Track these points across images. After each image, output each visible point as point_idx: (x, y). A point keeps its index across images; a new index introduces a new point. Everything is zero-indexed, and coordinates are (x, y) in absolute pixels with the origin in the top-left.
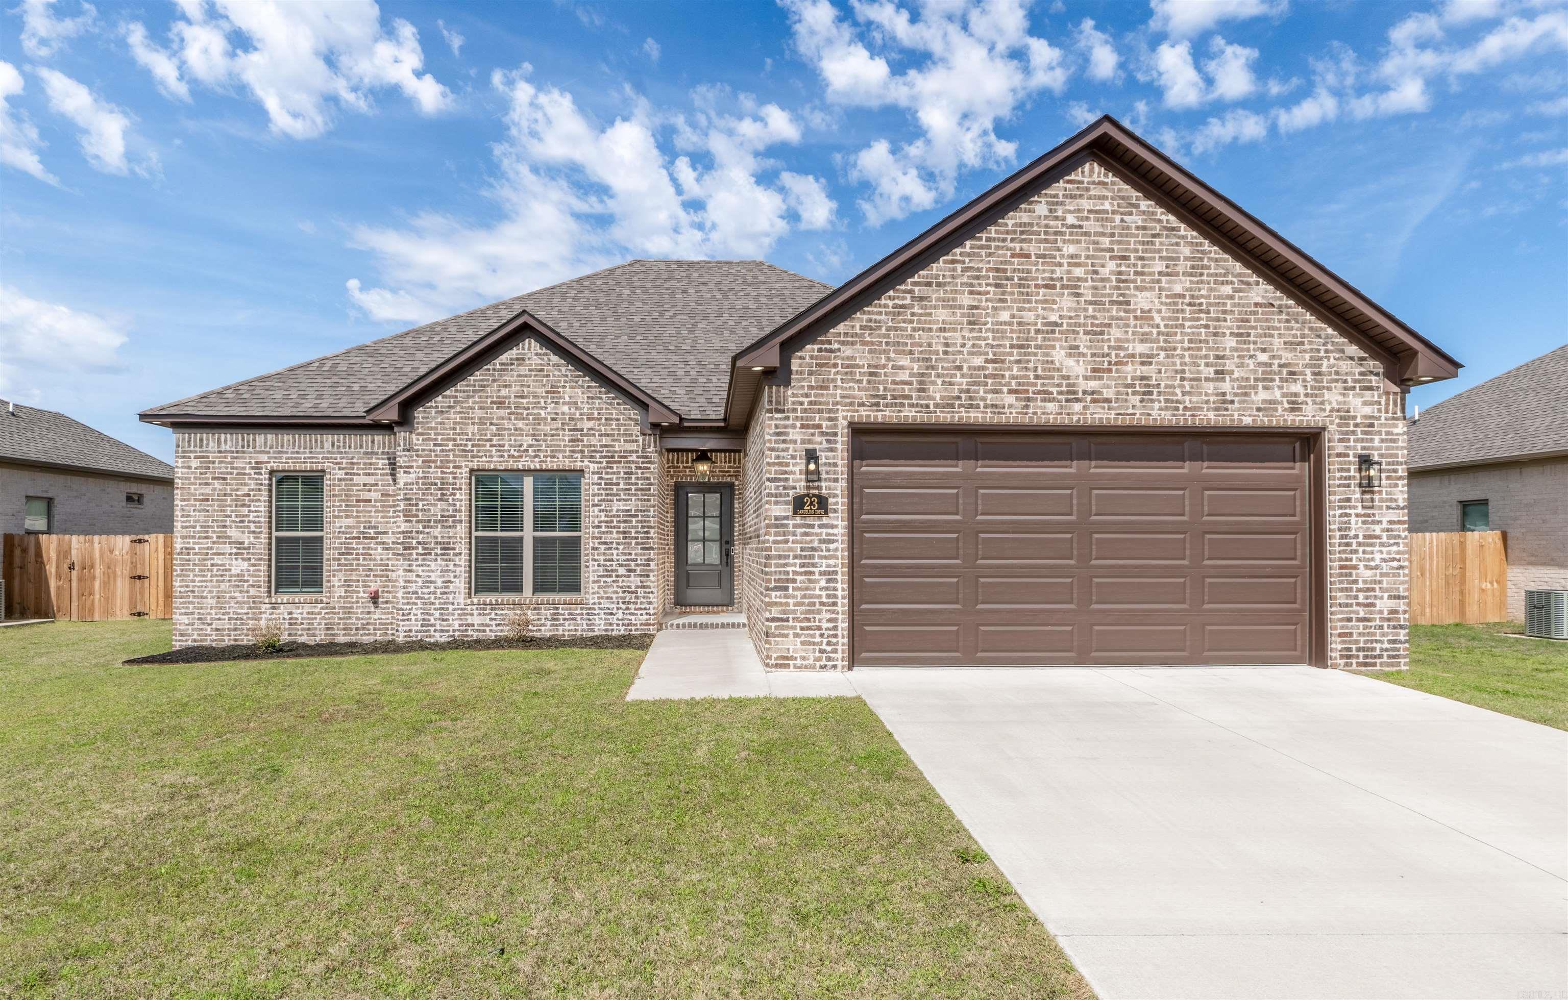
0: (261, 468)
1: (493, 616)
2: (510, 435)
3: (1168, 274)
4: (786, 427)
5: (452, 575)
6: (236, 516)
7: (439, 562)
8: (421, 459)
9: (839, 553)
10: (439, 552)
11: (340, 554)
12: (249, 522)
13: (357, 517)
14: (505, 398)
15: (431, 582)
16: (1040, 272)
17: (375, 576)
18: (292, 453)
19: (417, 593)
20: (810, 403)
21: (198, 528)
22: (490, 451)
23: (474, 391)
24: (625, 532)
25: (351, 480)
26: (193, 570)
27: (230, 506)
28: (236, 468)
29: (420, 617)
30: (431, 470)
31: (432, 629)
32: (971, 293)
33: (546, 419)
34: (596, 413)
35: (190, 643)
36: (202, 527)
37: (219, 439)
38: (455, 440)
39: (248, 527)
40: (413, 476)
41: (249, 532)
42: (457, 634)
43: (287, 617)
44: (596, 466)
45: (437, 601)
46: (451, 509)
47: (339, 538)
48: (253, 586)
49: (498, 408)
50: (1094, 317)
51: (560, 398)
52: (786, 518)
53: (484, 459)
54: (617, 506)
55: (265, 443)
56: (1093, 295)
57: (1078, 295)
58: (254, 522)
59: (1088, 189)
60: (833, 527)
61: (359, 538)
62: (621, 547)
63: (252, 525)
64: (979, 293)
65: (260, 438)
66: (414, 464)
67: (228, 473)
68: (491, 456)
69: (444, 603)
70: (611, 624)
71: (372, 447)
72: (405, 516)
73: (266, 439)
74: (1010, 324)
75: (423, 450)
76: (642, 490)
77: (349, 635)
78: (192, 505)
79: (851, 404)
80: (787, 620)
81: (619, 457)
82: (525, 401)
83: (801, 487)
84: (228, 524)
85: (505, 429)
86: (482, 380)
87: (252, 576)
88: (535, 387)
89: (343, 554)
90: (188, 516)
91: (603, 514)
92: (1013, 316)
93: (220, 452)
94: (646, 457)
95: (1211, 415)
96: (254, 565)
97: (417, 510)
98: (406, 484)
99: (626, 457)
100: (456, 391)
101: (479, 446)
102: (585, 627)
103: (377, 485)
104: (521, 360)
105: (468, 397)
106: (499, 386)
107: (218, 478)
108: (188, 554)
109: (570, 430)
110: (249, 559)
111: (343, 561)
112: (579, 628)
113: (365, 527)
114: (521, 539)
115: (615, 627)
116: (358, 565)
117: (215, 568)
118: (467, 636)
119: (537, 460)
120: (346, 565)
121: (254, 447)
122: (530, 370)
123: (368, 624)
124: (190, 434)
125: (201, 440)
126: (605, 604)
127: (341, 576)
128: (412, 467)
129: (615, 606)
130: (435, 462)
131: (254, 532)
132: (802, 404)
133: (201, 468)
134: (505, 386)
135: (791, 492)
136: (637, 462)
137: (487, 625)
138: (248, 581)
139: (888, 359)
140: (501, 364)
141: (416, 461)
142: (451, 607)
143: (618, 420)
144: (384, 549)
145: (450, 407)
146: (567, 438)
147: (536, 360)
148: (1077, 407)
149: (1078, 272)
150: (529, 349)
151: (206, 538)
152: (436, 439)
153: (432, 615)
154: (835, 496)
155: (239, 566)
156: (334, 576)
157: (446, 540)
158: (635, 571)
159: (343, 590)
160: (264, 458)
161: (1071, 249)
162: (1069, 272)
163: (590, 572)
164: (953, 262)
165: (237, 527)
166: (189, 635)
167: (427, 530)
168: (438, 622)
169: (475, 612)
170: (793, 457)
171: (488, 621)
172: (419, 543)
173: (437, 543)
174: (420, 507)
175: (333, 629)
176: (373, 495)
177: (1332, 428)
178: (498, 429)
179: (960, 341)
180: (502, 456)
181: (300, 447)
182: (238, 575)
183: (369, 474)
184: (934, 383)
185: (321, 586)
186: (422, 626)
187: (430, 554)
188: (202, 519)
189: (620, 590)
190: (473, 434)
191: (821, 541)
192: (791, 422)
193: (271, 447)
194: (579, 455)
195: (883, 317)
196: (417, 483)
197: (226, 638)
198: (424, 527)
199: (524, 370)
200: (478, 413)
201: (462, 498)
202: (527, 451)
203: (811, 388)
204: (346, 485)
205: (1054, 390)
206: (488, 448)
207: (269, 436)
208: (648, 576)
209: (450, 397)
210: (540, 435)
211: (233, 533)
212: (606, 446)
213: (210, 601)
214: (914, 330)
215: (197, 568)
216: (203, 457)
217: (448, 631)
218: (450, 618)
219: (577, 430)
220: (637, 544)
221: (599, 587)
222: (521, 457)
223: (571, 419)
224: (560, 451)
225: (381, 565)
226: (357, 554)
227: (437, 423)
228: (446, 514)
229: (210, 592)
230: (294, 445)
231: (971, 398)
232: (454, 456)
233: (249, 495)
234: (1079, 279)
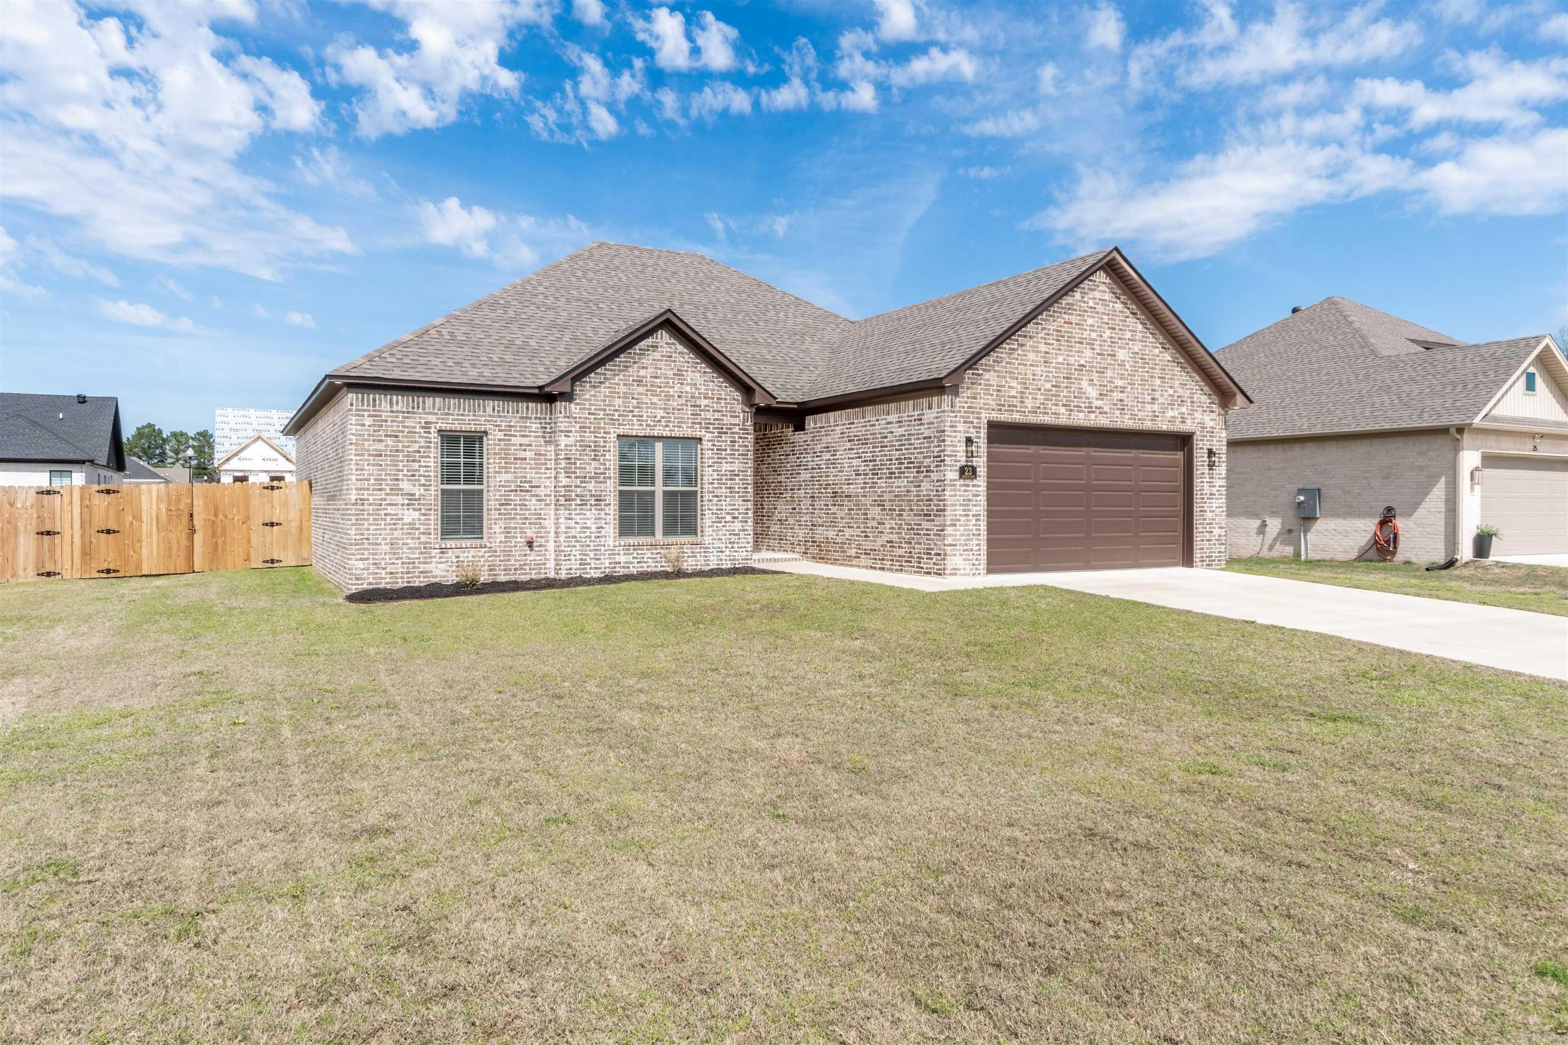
0: (430, 428)
1: (635, 555)
2: (647, 408)
3: (1132, 340)
4: (955, 422)
5: (603, 522)
6: (408, 471)
7: (593, 511)
8: (578, 425)
9: (982, 503)
10: (593, 503)
11: (500, 505)
12: (420, 476)
13: (515, 472)
14: (643, 377)
15: (587, 528)
16: (1077, 334)
17: (530, 523)
18: (458, 415)
19: (575, 537)
20: (968, 407)
21: (372, 481)
22: (632, 421)
23: (619, 370)
24: (731, 488)
25: (509, 440)
26: (368, 520)
27: (402, 461)
28: (407, 427)
29: (578, 557)
30: (587, 435)
31: (588, 567)
32: (1046, 343)
33: (674, 396)
34: (710, 393)
35: (365, 586)
36: (375, 480)
37: (391, 400)
38: (605, 410)
39: (419, 480)
40: (572, 439)
41: (420, 485)
42: (607, 570)
43: (455, 560)
44: (711, 435)
45: (592, 544)
46: (602, 467)
47: (499, 491)
48: (424, 533)
49: (638, 385)
50: (1100, 363)
51: (684, 379)
52: (955, 480)
53: (627, 427)
54: (725, 467)
55: (434, 405)
56: (1101, 350)
57: (1093, 349)
58: (424, 476)
59: (1098, 286)
60: (979, 486)
61: (516, 491)
62: (728, 499)
63: (422, 479)
64: (1049, 344)
65: (431, 402)
66: (573, 429)
67: (399, 431)
68: (633, 425)
69: (598, 546)
70: (721, 560)
71: (527, 413)
72: (565, 472)
73: (434, 401)
74: (1063, 364)
75: (580, 418)
76: (742, 455)
77: (509, 574)
78: (366, 460)
79: (988, 409)
80: (956, 545)
81: (727, 429)
82: (658, 381)
83: (963, 461)
84: (400, 477)
85: (643, 403)
86: (625, 362)
87: (423, 524)
88: (665, 370)
89: (503, 505)
90: (362, 470)
91: (715, 473)
92: (1064, 359)
93: (392, 412)
94: (745, 430)
95: (1149, 423)
96: (424, 515)
97: (576, 468)
98: (566, 446)
99: (731, 429)
100: (606, 370)
101: (624, 416)
102: (703, 562)
103: (531, 445)
104: (655, 347)
105: (615, 375)
106: (638, 367)
107: (390, 436)
108: (363, 504)
109: (692, 406)
110: (420, 509)
111: (503, 511)
112: (699, 563)
113: (521, 482)
114: (653, 493)
115: (724, 562)
116: (515, 514)
117: (388, 518)
118: (615, 572)
119: (667, 429)
120: (505, 514)
121: (424, 409)
122: (662, 356)
123: (525, 565)
124: (363, 394)
125: (374, 400)
126: (717, 544)
127: (501, 523)
128: (571, 432)
129: (724, 545)
130: (590, 428)
131: (424, 485)
132: (964, 407)
133: (375, 425)
134: (643, 368)
135: (958, 464)
136: (739, 433)
137: (631, 563)
138: (419, 529)
139: (1006, 382)
140: (640, 350)
141: (574, 426)
142: (603, 548)
143: (726, 399)
144: (537, 500)
145: (601, 383)
146: (689, 412)
147: (666, 350)
148: (1093, 416)
149: (1094, 335)
150: (662, 339)
151: (380, 490)
152: (590, 409)
153: (588, 555)
154: (980, 467)
155: (410, 516)
156: (495, 524)
157: (599, 493)
158: (737, 518)
159: (503, 536)
160: (433, 418)
161: (1090, 321)
162: (1090, 335)
163: (706, 521)
164: (1037, 324)
165: (409, 480)
166: (364, 579)
167: (583, 485)
168: (593, 561)
169: (622, 552)
170: (959, 442)
171: (631, 560)
172: (577, 495)
173: (591, 496)
174: (578, 465)
175: (495, 570)
176: (528, 454)
177: (1198, 433)
178: (638, 403)
179: (1040, 373)
180: (641, 425)
181: (464, 410)
182: (410, 524)
183: (524, 436)
184: (1027, 398)
185: (482, 533)
186: (580, 564)
187: (586, 505)
188: (375, 472)
189: (727, 533)
190: (619, 406)
191: (974, 495)
192: (958, 419)
193: (439, 410)
194: (698, 426)
195: (1004, 355)
196: (575, 445)
197: (400, 580)
198: (581, 482)
199: (657, 355)
200: (623, 389)
201: (612, 460)
202: (660, 421)
203: (968, 397)
204: (505, 445)
205: (1082, 405)
206: (630, 418)
207: (437, 400)
208: (747, 522)
209: (600, 374)
210: (669, 409)
211: (405, 485)
212: (717, 420)
213: (384, 547)
214: (1019, 364)
215: (371, 518)
216: (376, 416)
217: (600, 568)
218: (602, 557)
219: (697, 406)
220: (739, 497)
221: (713, 531)
222: (656, 426)
223: (692, 397)
224: (684, 422)
225: (535, 514)
226: (515, 505)
227: (591, 396)
228: (598, 471)
229: (384, 539)
230: (459, 408)
231: (1045, 408)
232: (605, 423)
233: (419, 452)
234: (1094, 340)
